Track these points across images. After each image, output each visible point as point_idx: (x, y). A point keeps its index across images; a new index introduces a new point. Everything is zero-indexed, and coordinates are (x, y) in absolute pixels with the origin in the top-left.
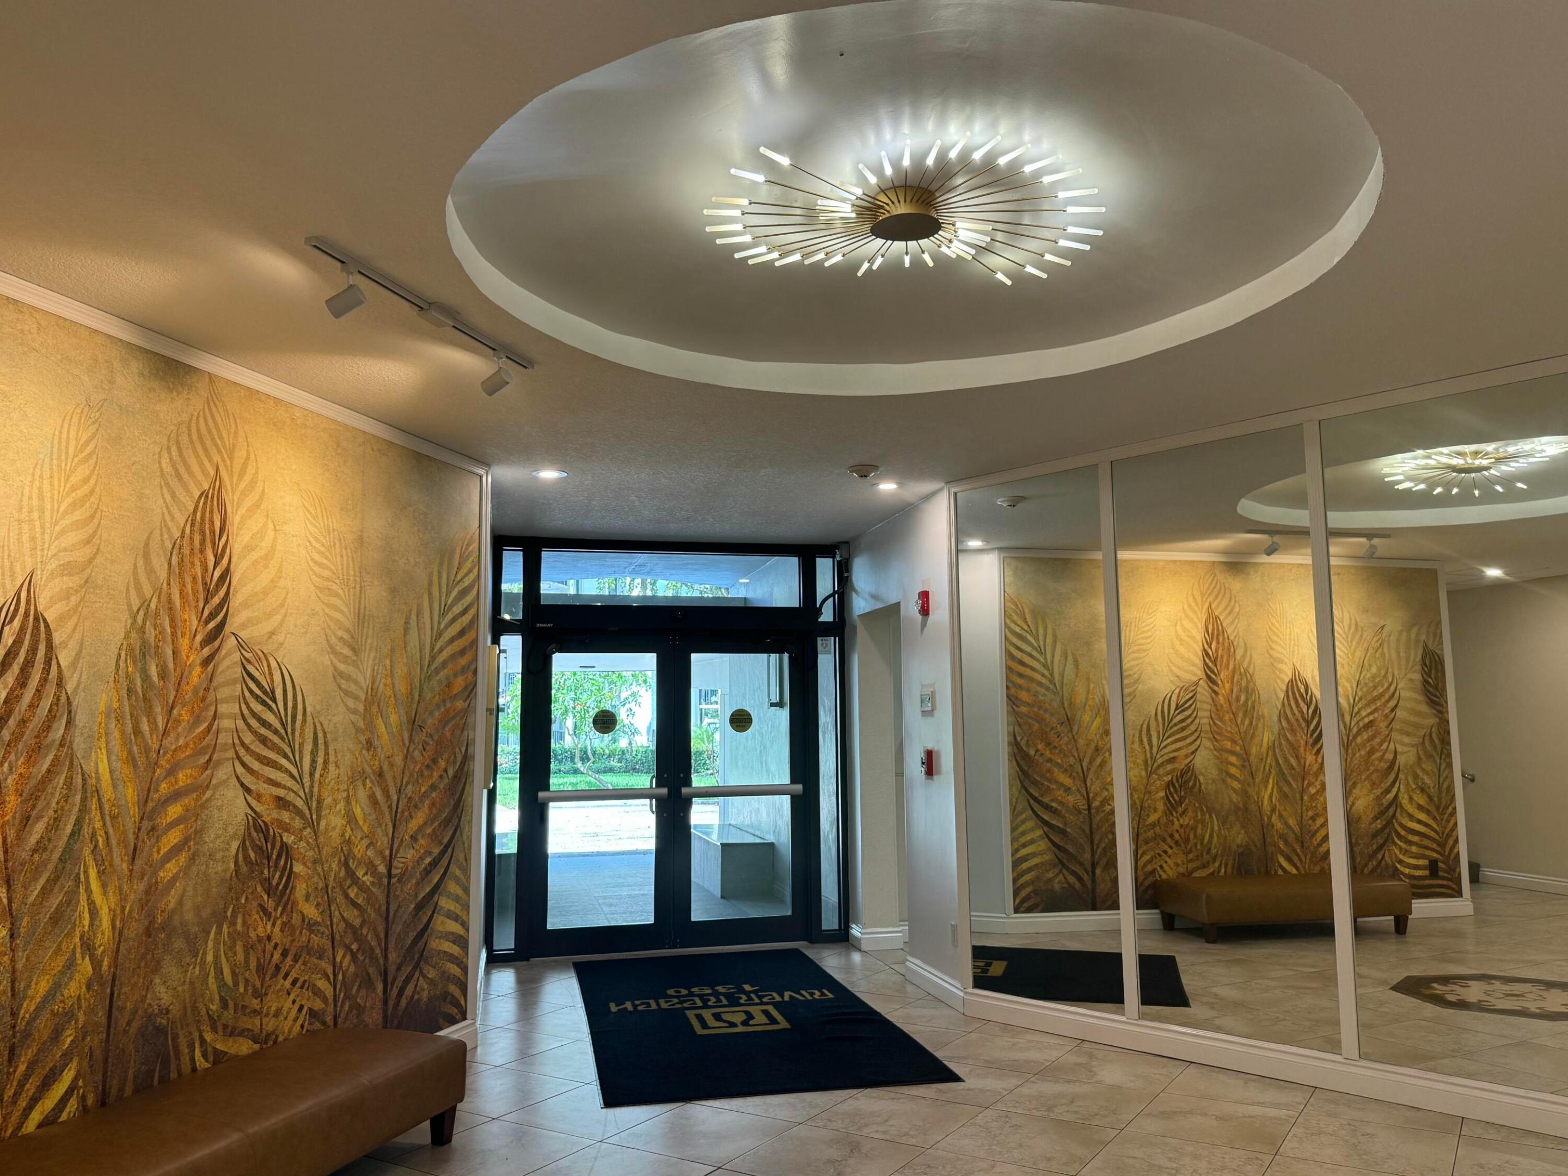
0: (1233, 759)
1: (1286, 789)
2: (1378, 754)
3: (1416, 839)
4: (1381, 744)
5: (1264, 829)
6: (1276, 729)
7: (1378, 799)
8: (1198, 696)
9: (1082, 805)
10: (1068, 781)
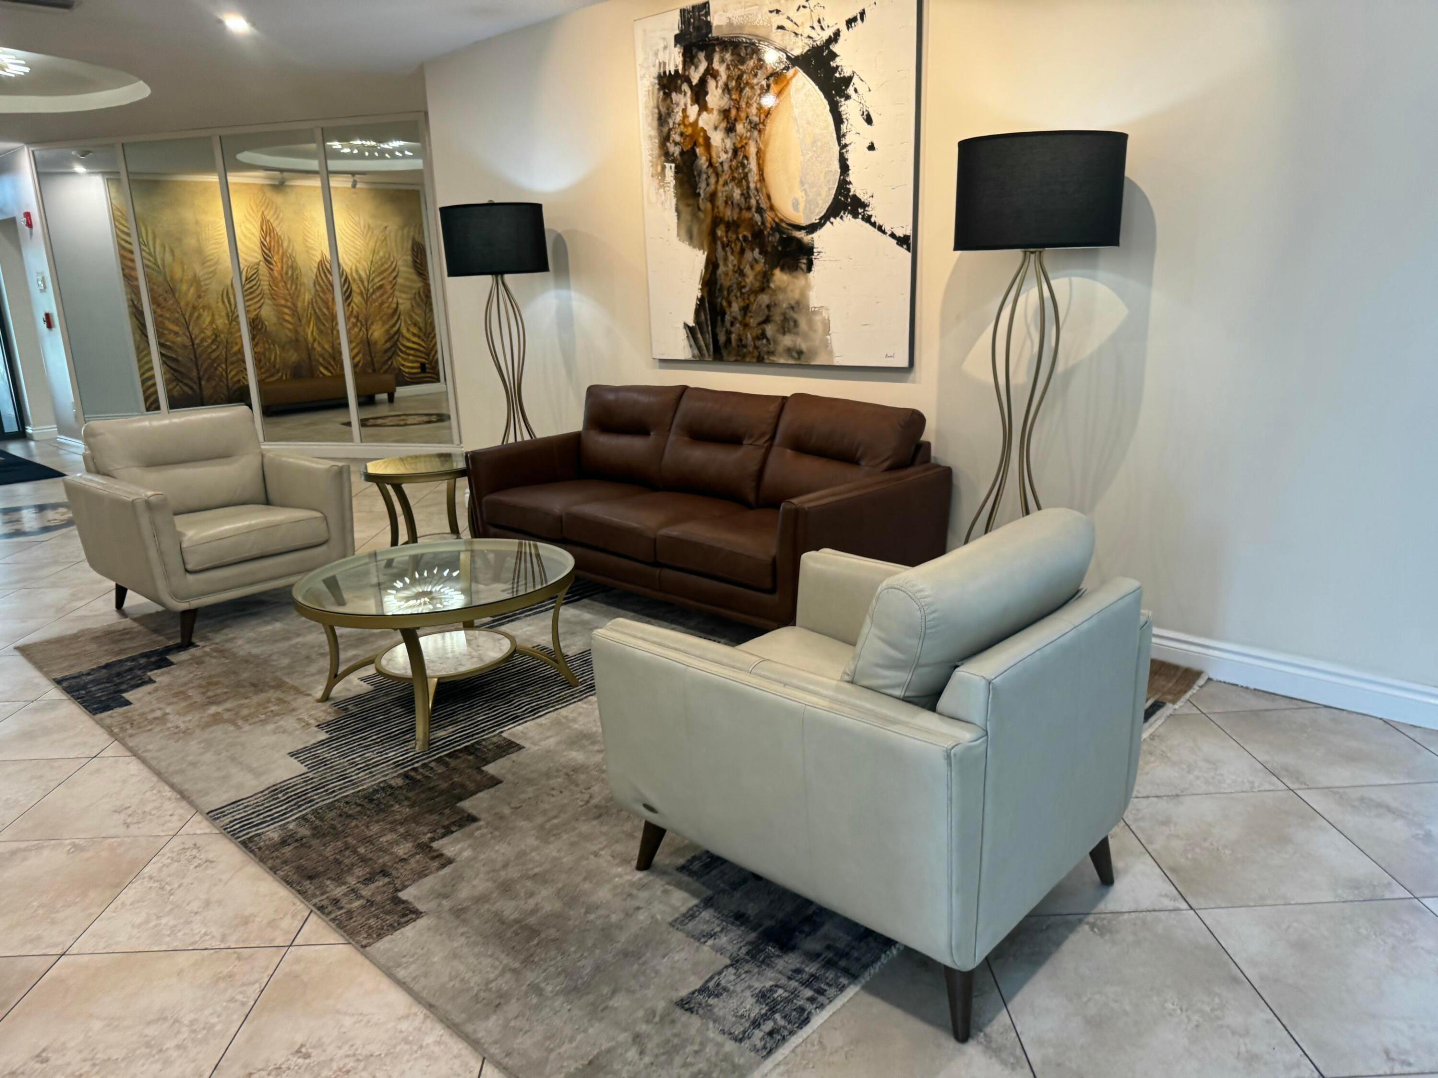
0: (286, 310)
1: (322, 328)
2: (386, 305)
3: (412, 352)
4: (388, 298)
5: (310, 351)
6: (313, 291)
7: (387, 331)
8: (260, 272)
9: (188, 342)
10: (176, 329)
